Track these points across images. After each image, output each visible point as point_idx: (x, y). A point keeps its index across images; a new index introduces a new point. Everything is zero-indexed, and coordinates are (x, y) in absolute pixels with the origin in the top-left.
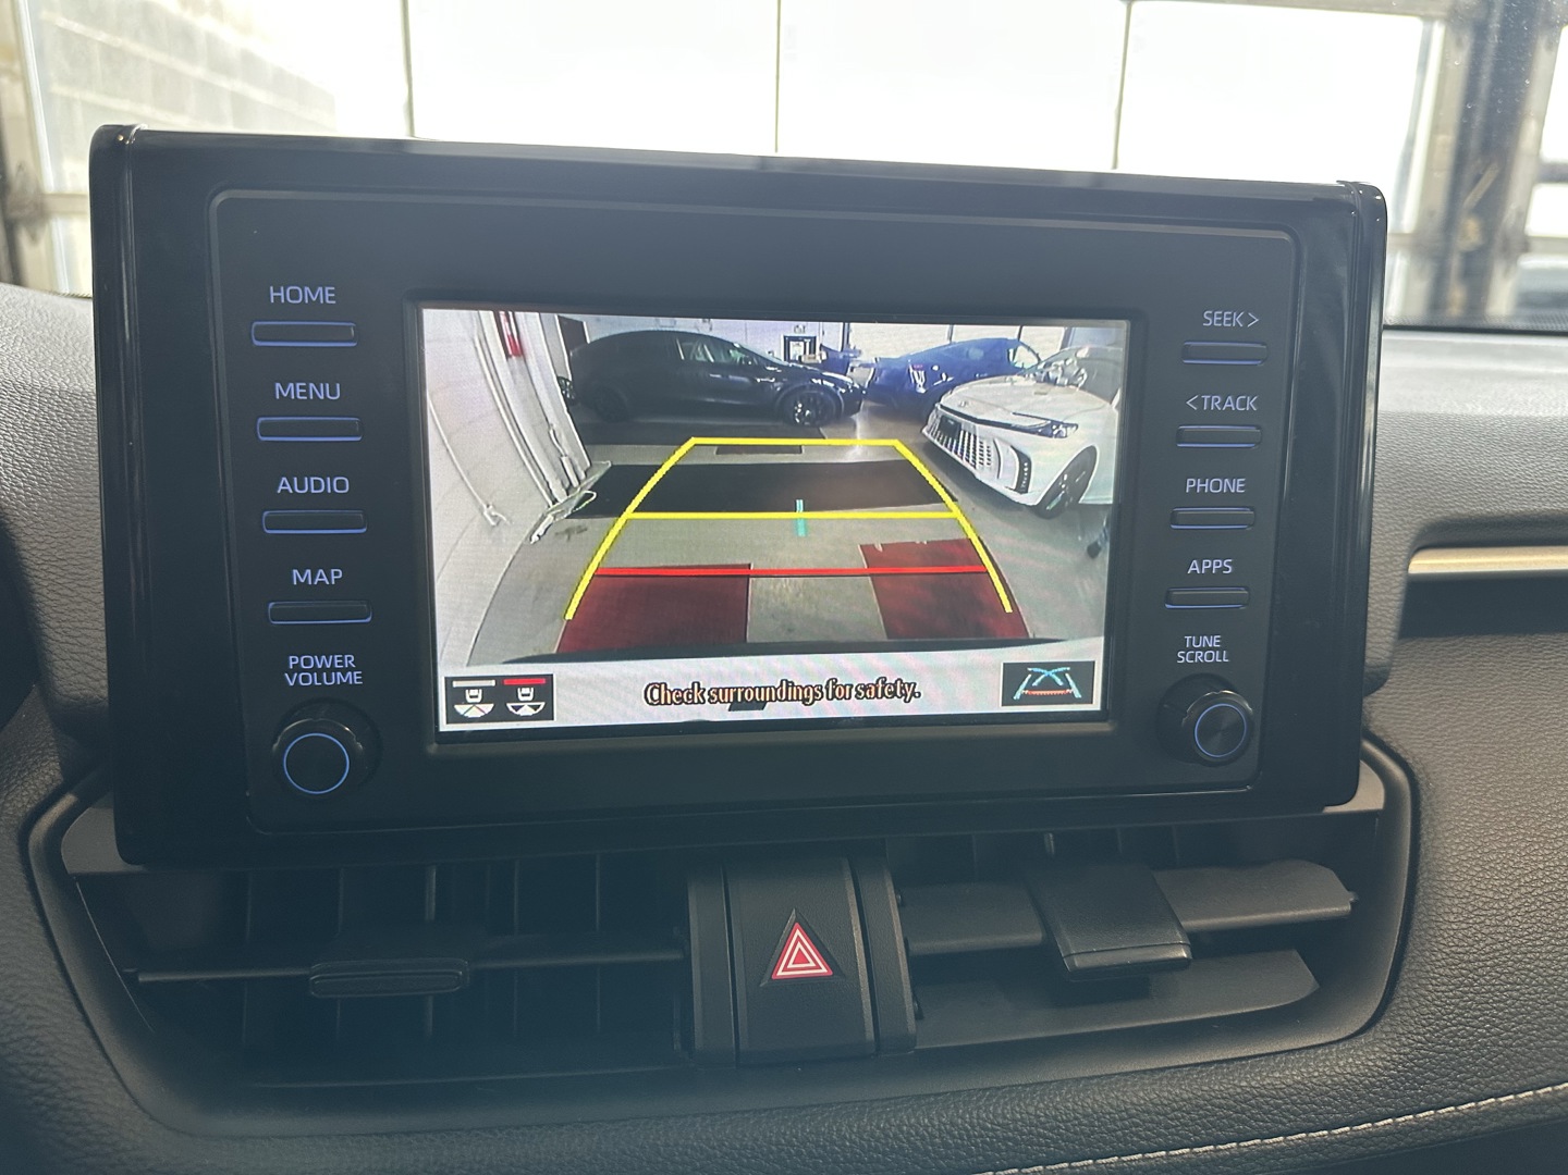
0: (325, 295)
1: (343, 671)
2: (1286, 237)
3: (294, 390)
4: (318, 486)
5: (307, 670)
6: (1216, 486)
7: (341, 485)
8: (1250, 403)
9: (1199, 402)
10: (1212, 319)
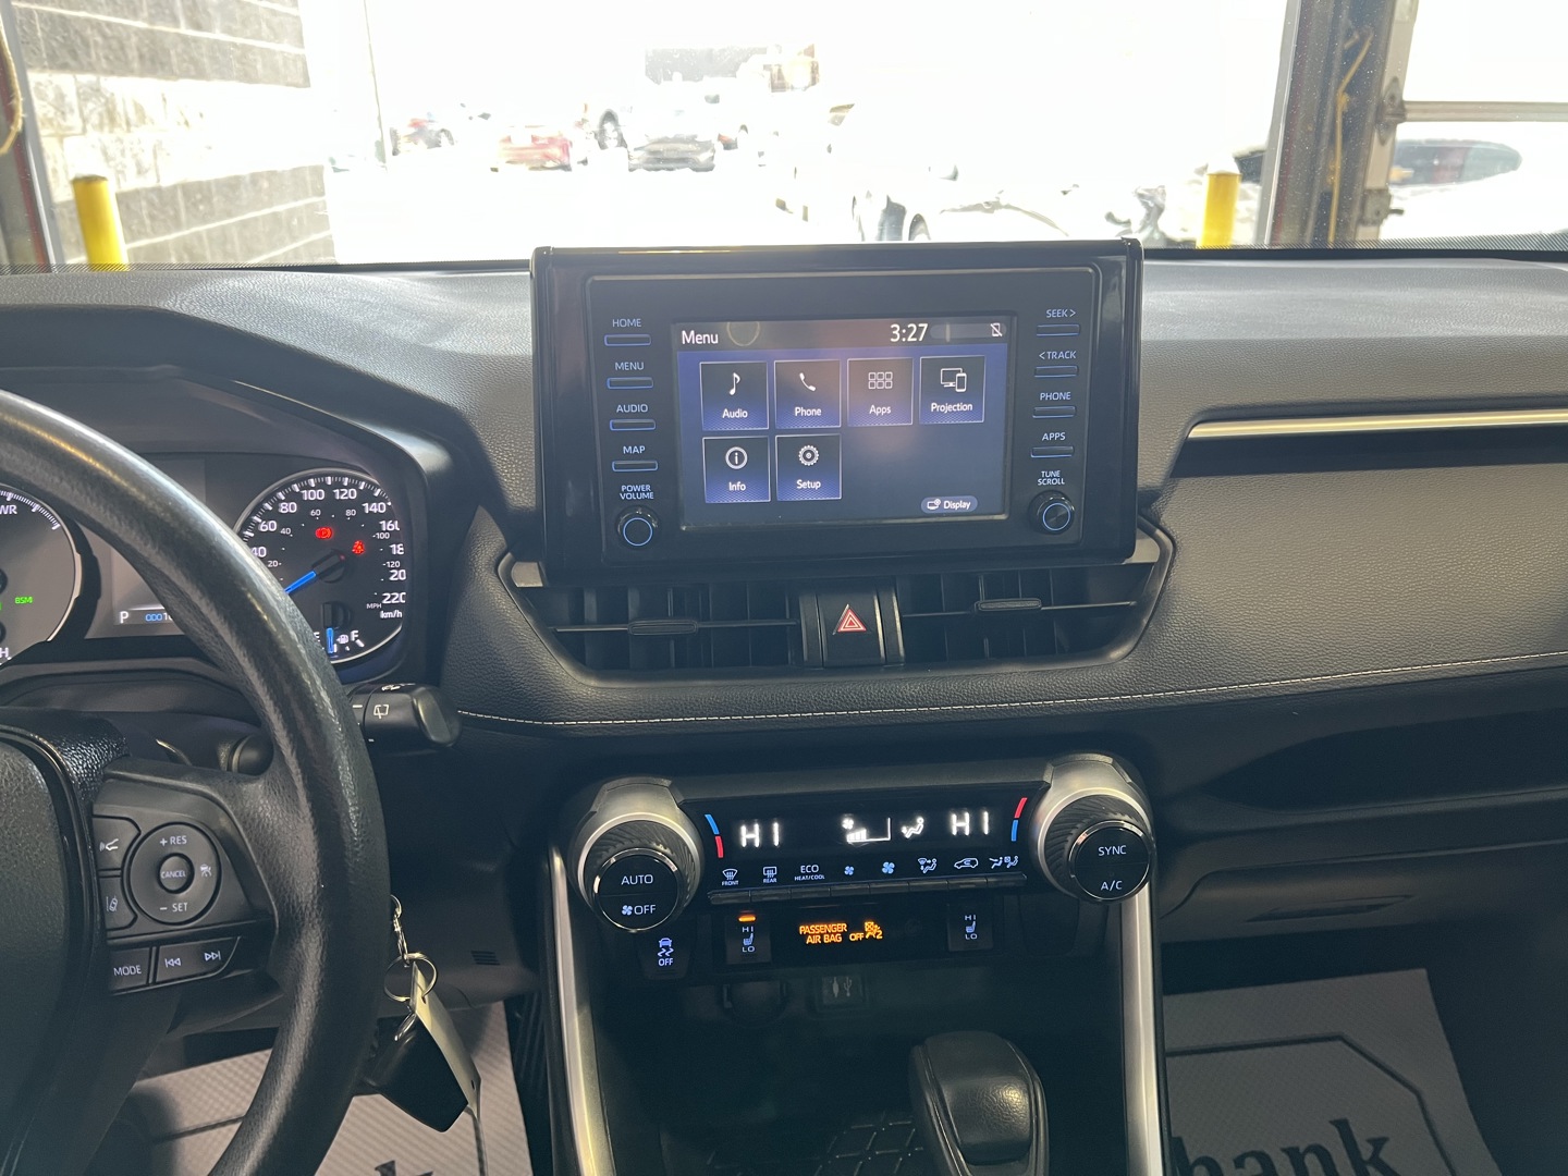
0: (637, 322)
1: (645, 492)
2: (1090, 270)
3: (624, 366)
4: (634, 408)
5: (630, 492)
6: (1056, 396)
7: (644, 408)
8: (1072, 355)
9: (1045, 355)
10: (1051, 314)
